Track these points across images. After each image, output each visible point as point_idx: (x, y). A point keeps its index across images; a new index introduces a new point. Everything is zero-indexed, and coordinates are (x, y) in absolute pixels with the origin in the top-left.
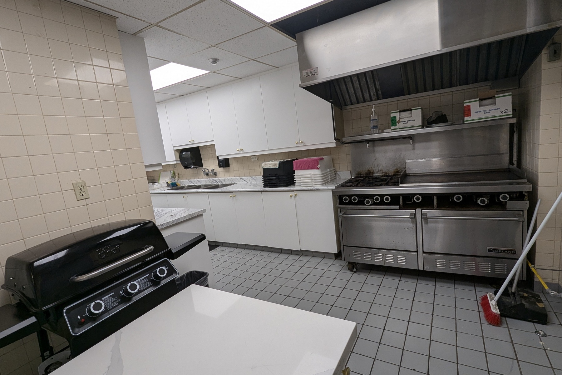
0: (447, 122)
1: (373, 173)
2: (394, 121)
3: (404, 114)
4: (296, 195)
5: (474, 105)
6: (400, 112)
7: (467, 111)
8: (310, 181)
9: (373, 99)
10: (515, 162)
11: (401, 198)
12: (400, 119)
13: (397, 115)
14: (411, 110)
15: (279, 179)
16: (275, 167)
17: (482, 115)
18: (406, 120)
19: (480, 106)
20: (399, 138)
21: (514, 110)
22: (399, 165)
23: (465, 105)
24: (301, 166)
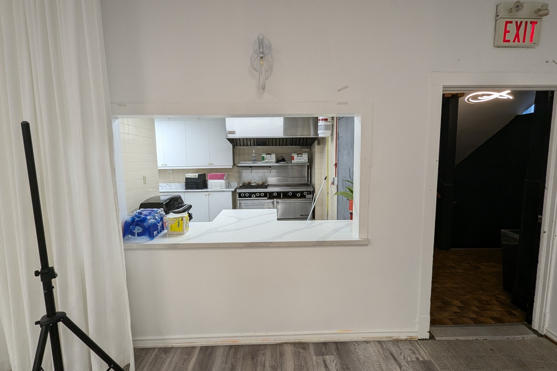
0: (285, 161)
1: (251, 183)
2: (263, 159)
3: (268, 156)
4: (209, 194)
5: (295, 156)
6: (266, 154)
7: (293, 158)
8: (219, 186)
9: (252, 145)
10: (309, 181)
11: (268, 194)
12: (266, 158)
13: (265, 156)
14: (271, 154)
15: (197, 185)
16: (195, 177)
17: (298, 160)
18: (269, 158)
19: (297, 157)
20: (265, 167)
21: (308, 159)
22: (264, 180)
23: (292, 155)
24: (213, 177)
